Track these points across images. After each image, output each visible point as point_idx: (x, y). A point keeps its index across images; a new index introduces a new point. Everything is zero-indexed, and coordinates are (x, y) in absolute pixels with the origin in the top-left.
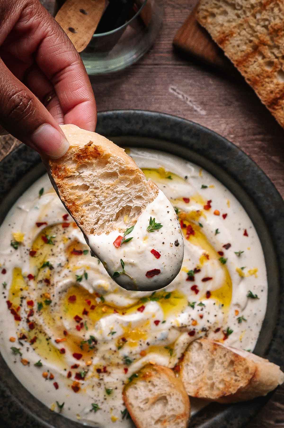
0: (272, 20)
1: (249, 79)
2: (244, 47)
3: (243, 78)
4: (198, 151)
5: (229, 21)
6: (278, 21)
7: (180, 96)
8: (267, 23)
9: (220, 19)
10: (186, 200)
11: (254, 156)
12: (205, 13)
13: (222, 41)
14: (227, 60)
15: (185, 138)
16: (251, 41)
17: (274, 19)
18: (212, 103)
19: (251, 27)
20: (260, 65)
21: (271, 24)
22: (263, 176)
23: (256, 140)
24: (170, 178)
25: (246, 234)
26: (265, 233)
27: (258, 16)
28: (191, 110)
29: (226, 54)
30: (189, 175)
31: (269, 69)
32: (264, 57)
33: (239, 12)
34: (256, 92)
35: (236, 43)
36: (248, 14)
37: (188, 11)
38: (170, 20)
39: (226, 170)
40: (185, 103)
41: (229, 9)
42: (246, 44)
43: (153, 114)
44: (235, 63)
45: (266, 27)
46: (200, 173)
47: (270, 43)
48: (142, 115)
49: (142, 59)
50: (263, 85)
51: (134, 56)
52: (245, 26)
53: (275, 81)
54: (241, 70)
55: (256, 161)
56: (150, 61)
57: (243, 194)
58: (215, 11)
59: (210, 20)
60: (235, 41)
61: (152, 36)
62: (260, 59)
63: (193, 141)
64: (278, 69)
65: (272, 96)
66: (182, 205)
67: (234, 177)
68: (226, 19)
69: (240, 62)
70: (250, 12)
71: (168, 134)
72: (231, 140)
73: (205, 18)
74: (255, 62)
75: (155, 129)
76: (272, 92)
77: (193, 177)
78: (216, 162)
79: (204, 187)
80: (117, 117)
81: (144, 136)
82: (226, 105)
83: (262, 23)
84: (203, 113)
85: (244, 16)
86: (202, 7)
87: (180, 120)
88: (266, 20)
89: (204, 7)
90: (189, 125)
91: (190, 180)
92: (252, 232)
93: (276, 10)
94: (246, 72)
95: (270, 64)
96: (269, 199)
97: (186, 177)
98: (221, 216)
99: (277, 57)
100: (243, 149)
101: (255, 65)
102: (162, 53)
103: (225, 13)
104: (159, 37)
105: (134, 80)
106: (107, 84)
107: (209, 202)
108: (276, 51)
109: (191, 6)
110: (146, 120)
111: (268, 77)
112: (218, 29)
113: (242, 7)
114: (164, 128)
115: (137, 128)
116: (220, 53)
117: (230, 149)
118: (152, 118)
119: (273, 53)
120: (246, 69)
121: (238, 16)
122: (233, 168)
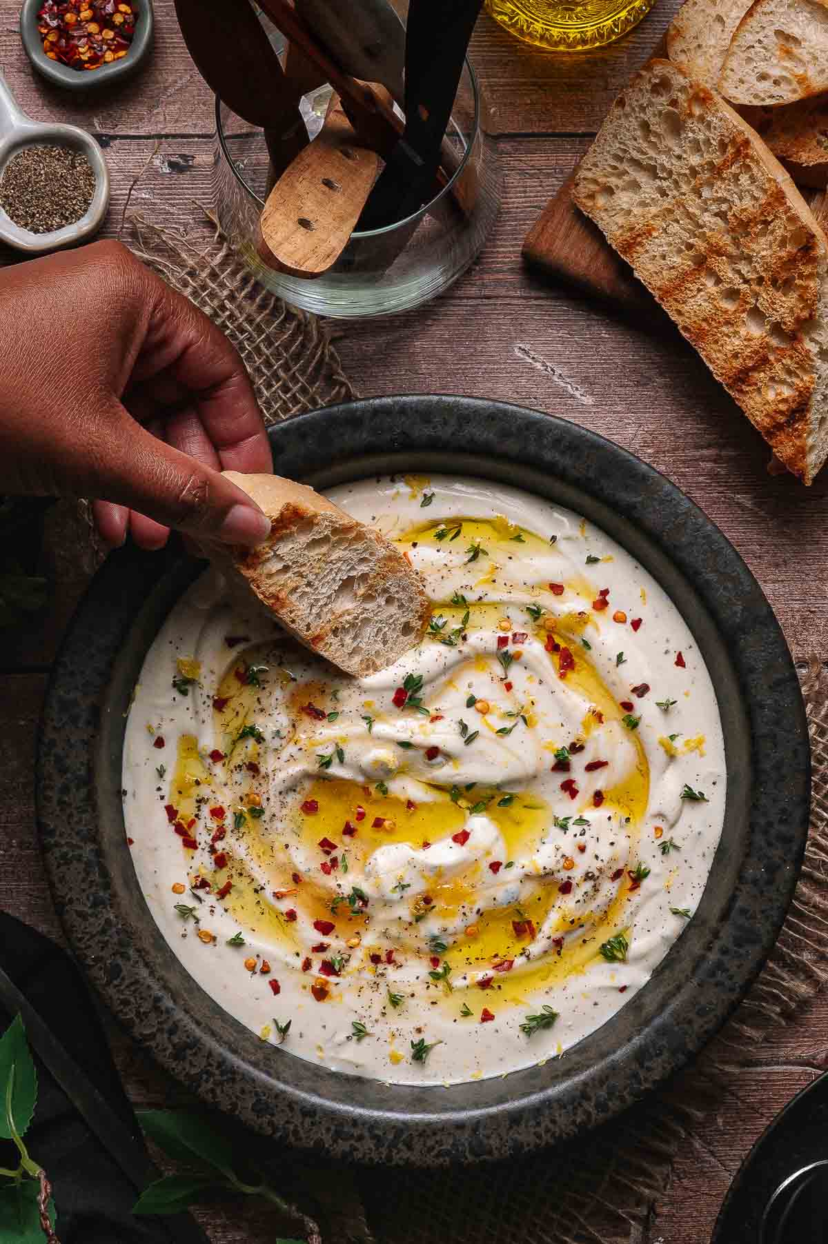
0: (737, 201)
1: (686, 329)
2: (677, 260)
3: (674, 325)
4: (577, 483)
5: (643, 204)
6: (747, 203)
7: (539, 366)
8: (724, 207)
9: (624, 199)
10: (557, 589)
11: (697, 494)
12: (593, 187)
13: (629, 247)
14: (639, 288)
15: (548, 455)
16: (690, 247)
17: (741, 199)
18: (607, 380)
19: (689, 216)
20: (710, 298)
21: (734, 208)
22: (716, 536)
23: (703, 459)
24: (518, 539)
25: (680, 662)
26: (722, 659)
27: (706, 193)
28: (562, 395)
29: (636, 274)
30: (559, 535)
31: (729, 306)
32: (718, 281)
33: (665, 184)
34: (702, 355)
35: (658, 251)
36: (685, 188)
37: (555, 183)
38: (515, 201)
39: (638, 524)
40: (549, 379)
41: (642, 178)
42: (680, 251)
43: (479, 402)
44: (656, 294)
45: (721, 215)
46: (582, 531)
47: (731, 249)
48: (457, 405)
49: (457, 285)
50: (716, 342)
51: (441, 280)
52: (678, 213)
53: (743, 332)
54: (669, 307)
55: (703, 505)
56: (473, 291)
57: (672, 575)
58: (613, 181)
59: (601, 201)
60: (657, 245)
61: (478, 236)
62: (710, 283)
63: (565, 461)
64: (748, 307)
65: (737, 364)
66: (547, 600)
67: (654, 538)
68: (637, 198)
69: (666, 292)
70: (689, 182)
71: (512, 446)
72: (647, 461)
73: (592, 196)
74: (699, 290)
75: (486, 435)
76: (736, 356)
77: (568, 539)
78: (614, 505)
79: (592, 560)
80: (403, 410)
81: (460, 450)
82: (638, 384)
83: (714, 208)
84: (588, 400)
85: (675, 193)
86: (583, 174)
87: (537, 415)
88: (725, 200)
89: (589, 175)
90: (557, 426)
91: (562, 545)
92: (694, 657)
93: (744, 179)
94: (680, 313)
95: (732, 294)
96: (730, 585)
97: (554, 538)
98: (628, 626)
99: (746, 281)
100: (673, 478)
101: (700, 298)
102: (498, 272)
103: (635, 186)
104: (492, 238)
105: (437, 330)
106: (382, 340)
107: (605, 593)
108: (744, 268)
109: (562, 172)
110: (465, 417)
111: (728, 323)
112: (620, 220)
113: (670, 173)
114: (505, 434)
115: (445, 433)
116: (625, 271)
117: (645, 478)
118: (476, 411)
119: (739, 272)
120: (679, 307)
121: (664, 194)
122: (652, 518)
